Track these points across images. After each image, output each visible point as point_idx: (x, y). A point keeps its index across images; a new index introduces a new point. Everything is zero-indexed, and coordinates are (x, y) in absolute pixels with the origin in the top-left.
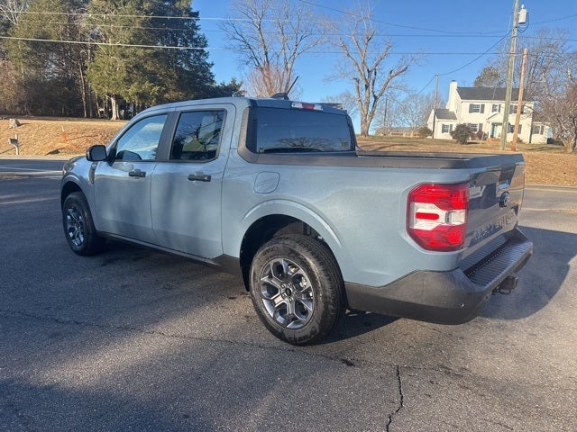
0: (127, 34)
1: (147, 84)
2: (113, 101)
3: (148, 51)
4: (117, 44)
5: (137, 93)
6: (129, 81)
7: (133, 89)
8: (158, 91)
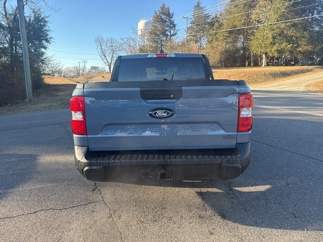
0: (276, 16)
1: (284, 44)
2: (264, 56)
3: (288, 24)
4: (269, 23)
5: (277, 50)
6: (273, 44)
7: (275, 48)
8: (292, 47)
